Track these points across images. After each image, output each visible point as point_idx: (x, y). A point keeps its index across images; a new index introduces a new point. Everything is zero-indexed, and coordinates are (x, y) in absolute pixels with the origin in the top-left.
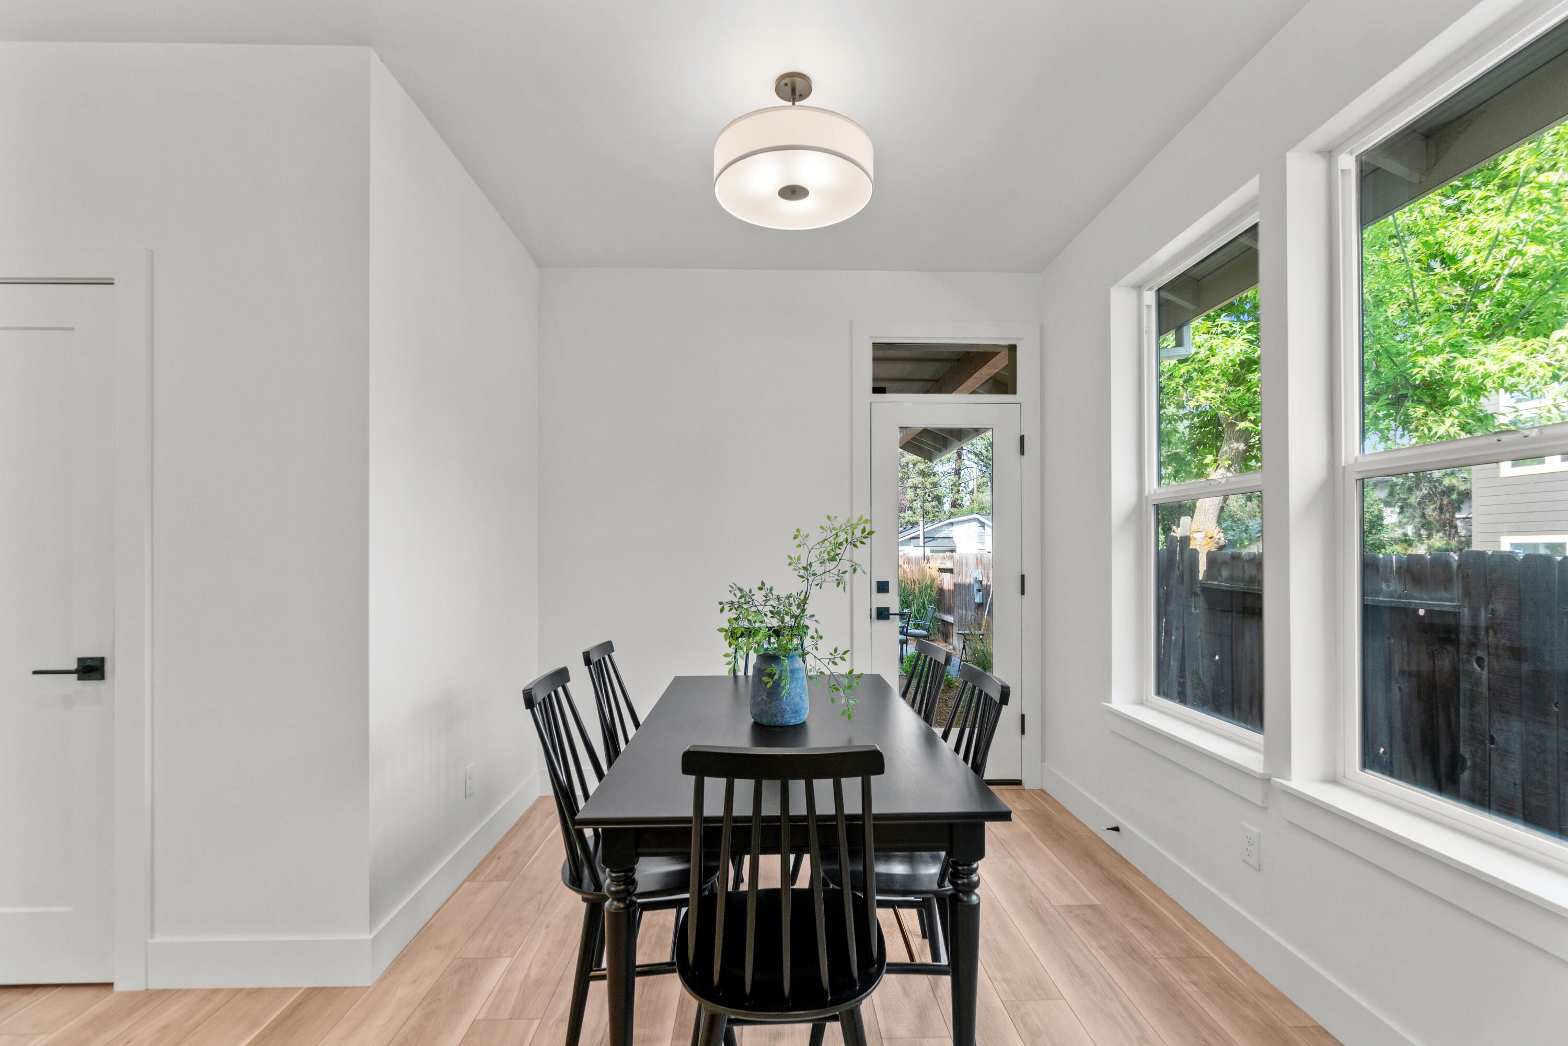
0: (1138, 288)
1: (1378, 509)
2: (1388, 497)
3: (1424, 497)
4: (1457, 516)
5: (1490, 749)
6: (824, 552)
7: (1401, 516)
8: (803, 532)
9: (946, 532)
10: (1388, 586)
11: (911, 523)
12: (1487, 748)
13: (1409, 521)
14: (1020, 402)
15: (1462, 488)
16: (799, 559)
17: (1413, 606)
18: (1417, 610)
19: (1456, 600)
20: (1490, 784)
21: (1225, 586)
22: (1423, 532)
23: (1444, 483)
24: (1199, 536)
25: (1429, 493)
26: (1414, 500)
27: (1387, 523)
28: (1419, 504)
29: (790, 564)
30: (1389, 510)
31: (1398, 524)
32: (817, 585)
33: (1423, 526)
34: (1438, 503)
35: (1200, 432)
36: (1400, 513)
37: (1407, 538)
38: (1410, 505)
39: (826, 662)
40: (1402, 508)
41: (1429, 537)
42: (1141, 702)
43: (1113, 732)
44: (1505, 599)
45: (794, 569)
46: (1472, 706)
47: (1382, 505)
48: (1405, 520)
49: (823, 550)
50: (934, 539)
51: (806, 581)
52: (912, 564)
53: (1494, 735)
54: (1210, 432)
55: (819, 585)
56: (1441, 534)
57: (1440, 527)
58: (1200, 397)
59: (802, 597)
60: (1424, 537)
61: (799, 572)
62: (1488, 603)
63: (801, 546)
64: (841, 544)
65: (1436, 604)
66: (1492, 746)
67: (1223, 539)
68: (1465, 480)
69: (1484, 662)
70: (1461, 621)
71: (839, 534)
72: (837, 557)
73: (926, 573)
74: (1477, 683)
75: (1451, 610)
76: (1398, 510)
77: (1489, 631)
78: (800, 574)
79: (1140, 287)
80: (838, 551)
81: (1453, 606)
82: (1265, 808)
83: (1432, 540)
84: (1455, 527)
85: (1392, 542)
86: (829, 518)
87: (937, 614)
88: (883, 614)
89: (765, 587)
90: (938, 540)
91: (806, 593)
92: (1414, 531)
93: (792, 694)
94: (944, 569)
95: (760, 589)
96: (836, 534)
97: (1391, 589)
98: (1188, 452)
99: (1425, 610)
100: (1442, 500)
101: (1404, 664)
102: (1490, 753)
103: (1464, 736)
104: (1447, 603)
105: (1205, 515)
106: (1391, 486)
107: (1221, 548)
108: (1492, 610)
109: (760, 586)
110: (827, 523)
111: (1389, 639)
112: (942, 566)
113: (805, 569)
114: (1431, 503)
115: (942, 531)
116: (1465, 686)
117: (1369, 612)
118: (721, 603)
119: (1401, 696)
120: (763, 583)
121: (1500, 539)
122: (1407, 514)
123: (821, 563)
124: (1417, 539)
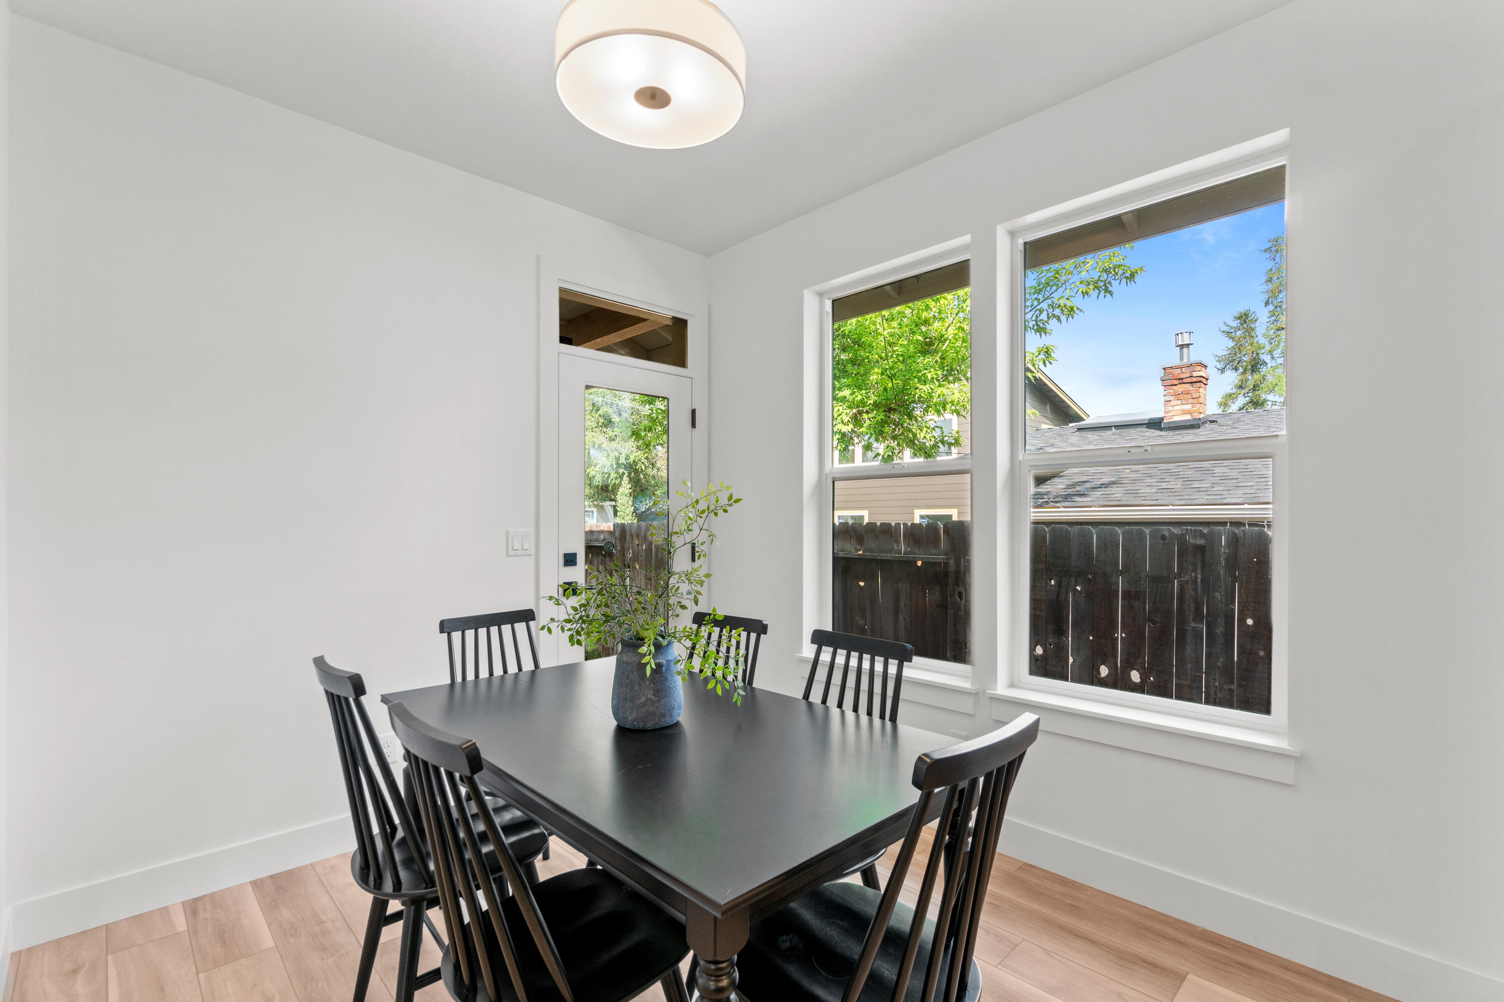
0: (821, 295)
10: (898, 546)
14: (692, 376)
17: (914, 560)
18: (916, 562)
19: (942, 554)
46: (955, 625)
64: (703, 512)
65: (930, 558)
69: (962, 595)
70: (949, 569)
74: (958, 609)
75: (940, 561)
79: (821, 294)
81: (942, 558)
82: (974, 715)
99: (922, 562)
101: (908, 601)
103: (950, 646)
104: (937, 557)
111: (897, 583)
116: (951, 611)
119: (906, 622)
121: (914, 511)
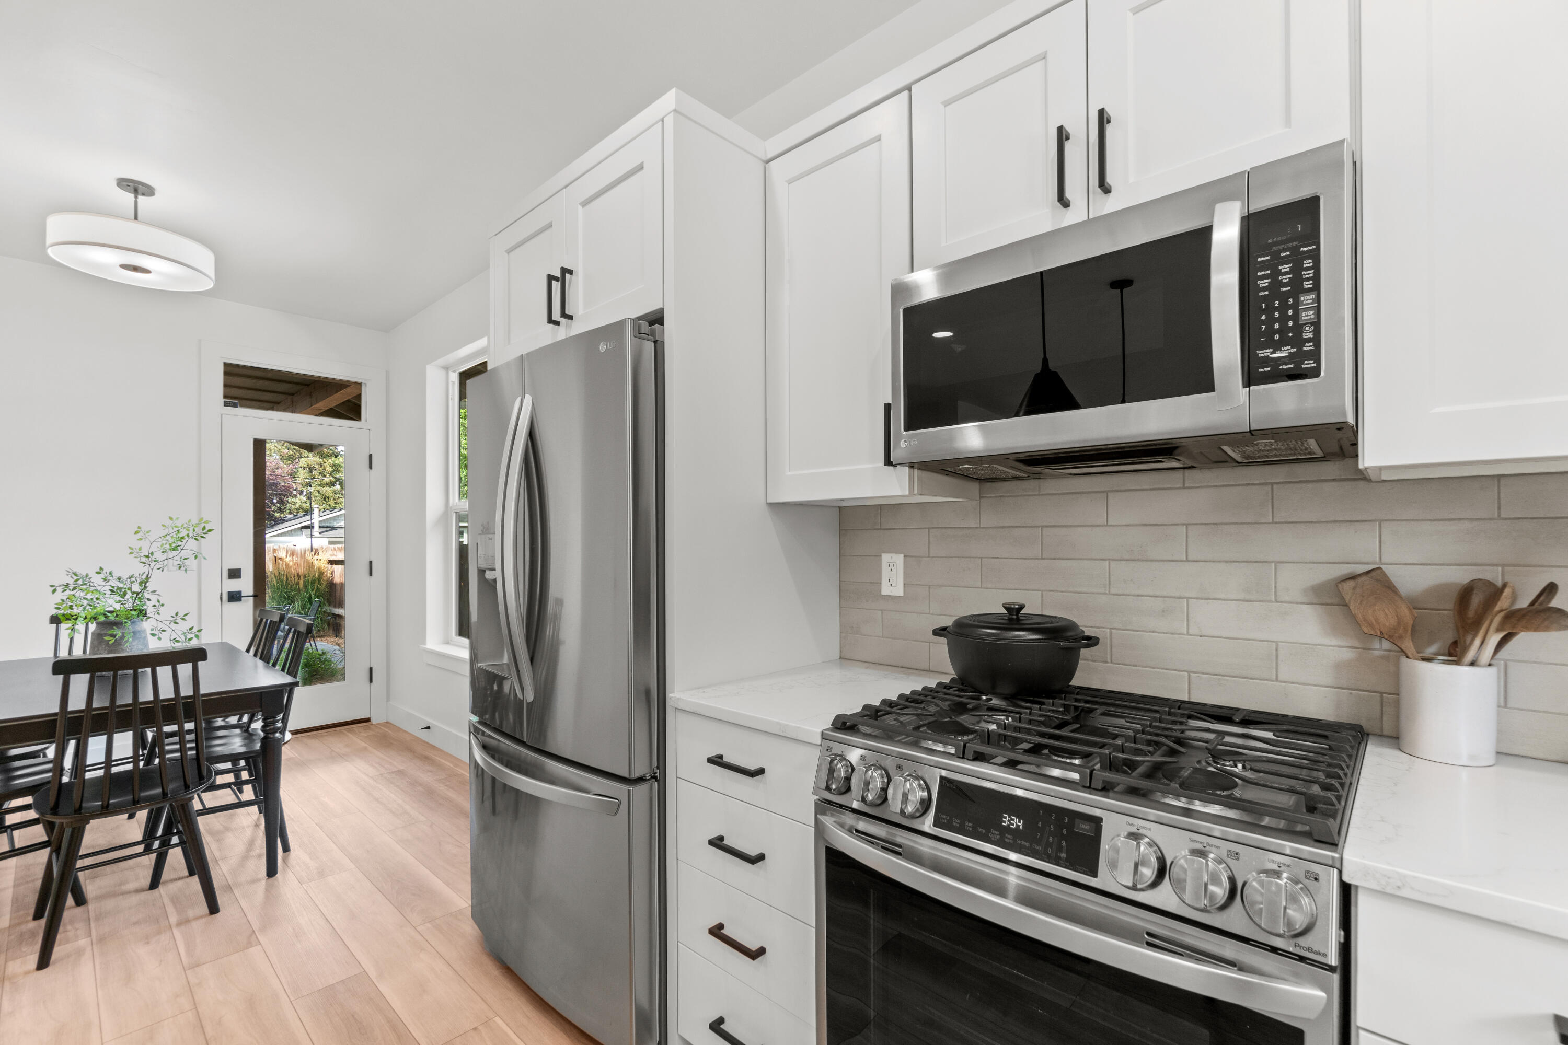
6: (166, 544)
8: (145, 528)
11: (304, 510)
14: (369, 429)
16: (140, 549)
29: (131, 553)
32: (159, 569)
39: (167, 623)
42: (447, 642)
43: (428, 664)
45: (136, 557)
49: (165, 542)
50: (333, 528)
51: (148, 565)
52: (297, 556)
55: (161, 569)
59: (144, 576)
61: (140, 559)
63: (142, 539)
64: (182, 538)
71: (180, 531)
72: (179, 547)
73: (313, 566)
78: (142, 561)
79: (448, 369)
80: (180, 543)
86: (171, 518)
87: (328, 609)
88: (235, 597)
89: (104, 571)
90: (339, 530)
91: (148, 575)
94: (335, 561)
95: (98, 573)
96: (178, 531)
109: (99, 571)
110: (168, 523)
112: (332, 558)
113: (147, 557)
118: (52, 586)
120: (101, 569)
123: (163, 552)
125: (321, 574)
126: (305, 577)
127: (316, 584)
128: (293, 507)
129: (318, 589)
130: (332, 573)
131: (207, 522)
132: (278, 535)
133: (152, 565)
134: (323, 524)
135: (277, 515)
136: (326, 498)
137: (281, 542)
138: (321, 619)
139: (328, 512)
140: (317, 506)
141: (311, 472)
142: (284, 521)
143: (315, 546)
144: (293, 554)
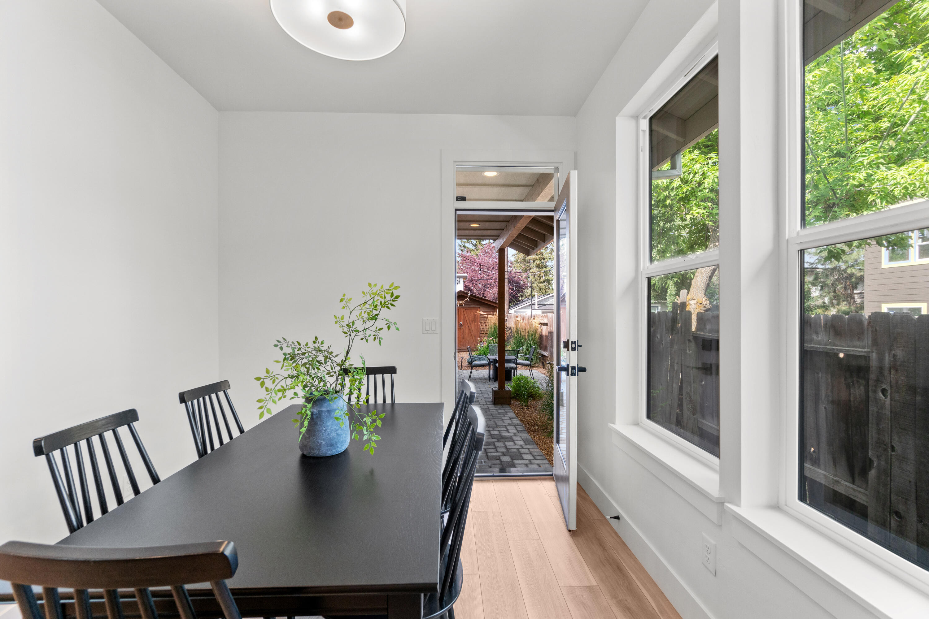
0: (636, 117)
1: (808, 287)
2: (813, 280)
3: (836, 280)
4: (855, 292)
5: (891, 455)
7: (822, 292)
8: (348, 297)
9: (551, 301)
10: (818, 337)
11: (531, 296)
12: (889, 454)
13: (827, 294)
15: (859, 274)
16: (342, 318)
17: (835, 351)
18: (838, 354)
19: (866, 347)
20: (891, 480)
21: (708, 336)
22: (834, 301)
23: (847, 272)
24: (693, 302)
25: (838, 278)
26: (829, 282)
27: (813, 296)
28: (832, 284)
29: (336, 323)
30: (814, 288)
31: (819, 296)
32: (358, 339)
33: (835, 297)
34: (844, 284)
35: (696, 236)
36: (820, 290)
37: (825, 305)
38: (827, 285)
40: (822, 287)
41: (838, 304)
42: (636, 424)
44: (904, 347)
45: (339, 327)
46: (878, 424)
47: (810, 286)
48: (824, 294)
49: (363, 311)
50: (544, 305)
51: (349, 336)
52: (525, 320)
53: (895, 446)
54: (702, 236)
56: (845, 303)
57: (845, 298)
58: (693, 212)
60: (835, 304)
61: (343, 329)
62: (891, 350)
63: (344, 307)
64: (376, 306)
65: (852, 350)
66: (892, 453)
67: (708, 304)
68: (860, 270)
69: (887, 393)
70: (871, 363)
71: (376, 298)
72: (374, 317)
73: (532, 326)
74: (883, 407)
75: (863, 354)
76: (819, 288)
77: (892, 370)
78: (344, 331)
80: (374, 312)
81: (865, 352)
82: (720, 526)
83: (840, 306)
84: (854, 298)
85: (816, 307)
86: (370, 285)
87: (539, 351)
89: (318, 341)
90: (547, 306)
91: (349, 346)
92: (829, 300)
93: (328, 430)
94: (543, 323)
95: (314, 342)
96: (374, 298)
97: (820, 338)
98: (688, 249)
99: (844, 354)
100: (846, 283)
101: (829, 391)
102: (891, 459)
103: (872, 445)
104: (860, 350)
105: (697, 289)
106: (815, 274)
107: (707, 310)
108: (894, 355)
109: (314, 340)
110: (367, 289)
111: (818, 373)
113: (348, 326)
114: (840, 284)
115: (549, 300)
116: (873, 409)
117: (805, 354)
119: (826, 413)
120: (316, 338)
121: (882, 305)
122: (826, 291)
123: (362, 321)
124: (831, 305)
125: (536, 330)
126: (528, 332)
127: (534, 337)
128: (527, 294)
129: (534, 340)
130: (542, 330)
131: (396, 288)
132: (518, 309)
133: (353, 335)
134: (539, 303)
135: (521, 298)
136: (541, 289)
137: (521, 312)
138: (536, 357)
139: (542, 296)
140: (537, 293)
141: (535, 276)
142: (523, 301)
143: (534, 314)
144: (523, 318)
